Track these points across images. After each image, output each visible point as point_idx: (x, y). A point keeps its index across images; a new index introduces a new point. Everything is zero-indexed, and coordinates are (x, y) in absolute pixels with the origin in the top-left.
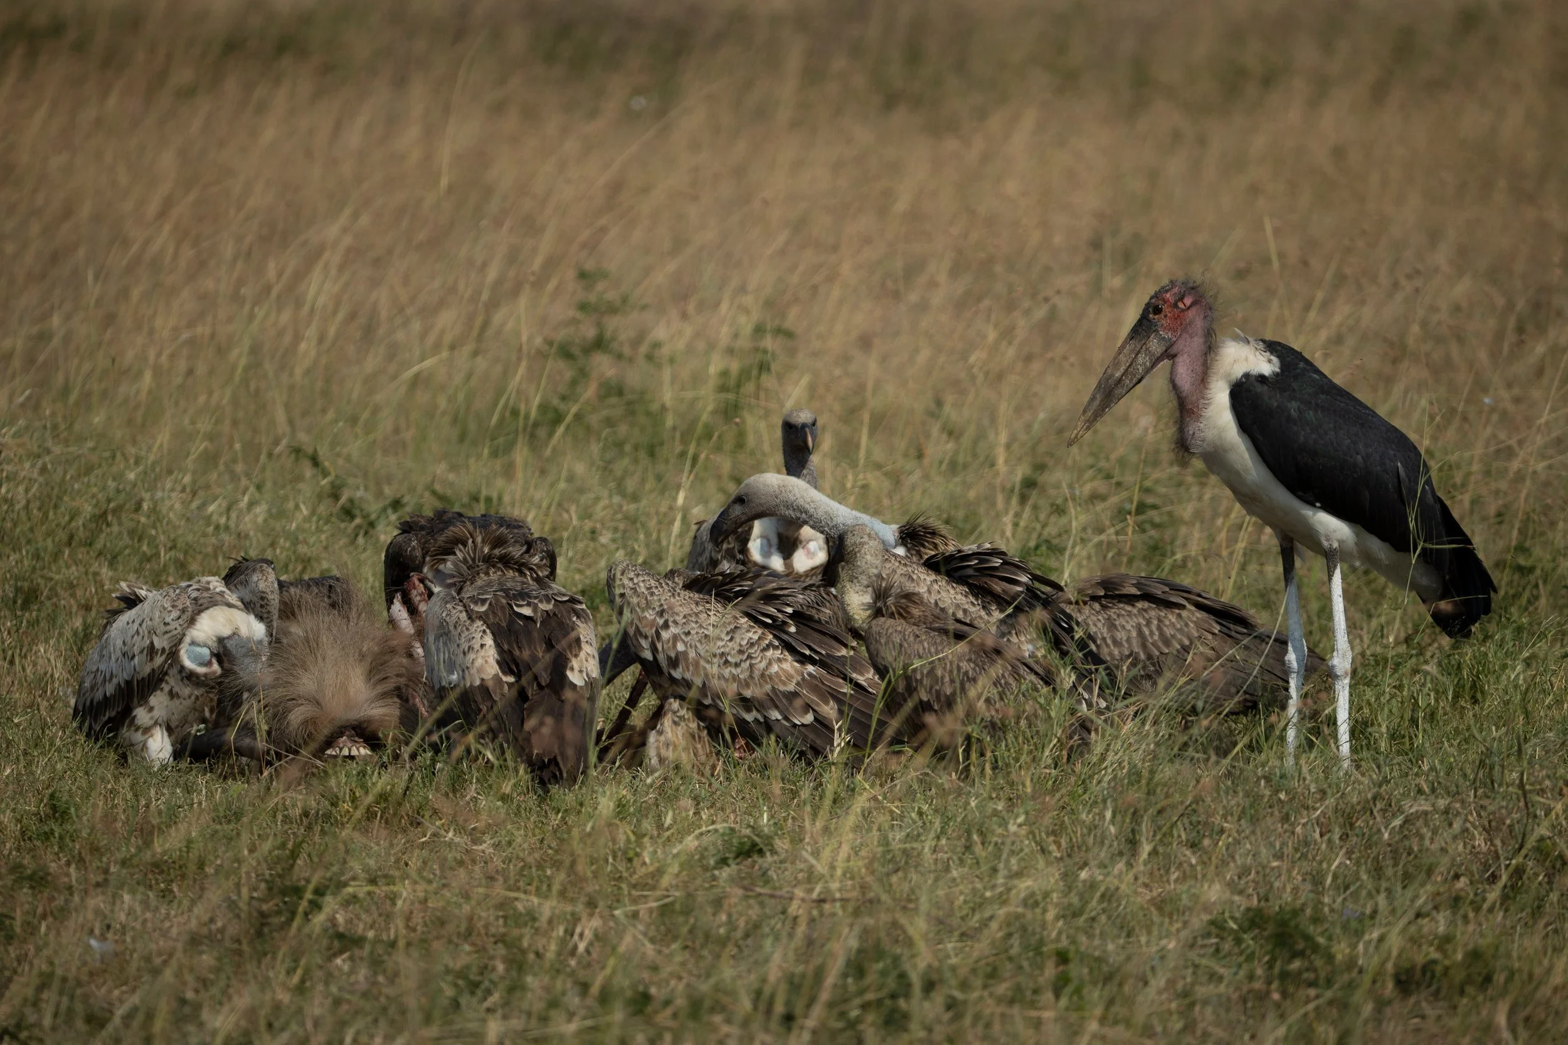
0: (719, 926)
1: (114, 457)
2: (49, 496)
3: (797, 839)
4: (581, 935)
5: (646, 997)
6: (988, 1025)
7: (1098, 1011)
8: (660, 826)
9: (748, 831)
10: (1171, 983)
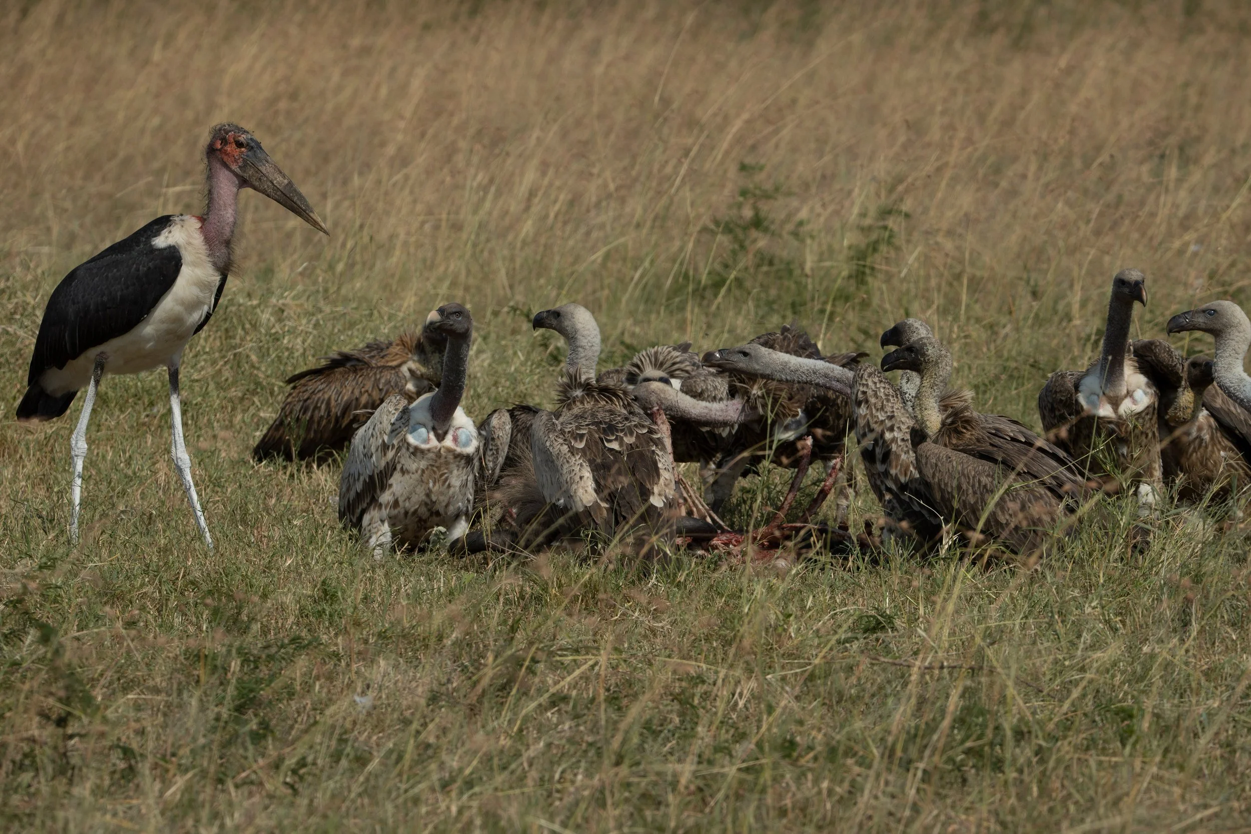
0: (851, 688)
1: (371, 315)
2: (321, 345)
3: (913, 619)
4: (741, 695)
5: (792, 744)
6: (1067, 768)
7: (1158, 759)
8: (803, 608)
9: (873, 613)
10: (1217, 734)
